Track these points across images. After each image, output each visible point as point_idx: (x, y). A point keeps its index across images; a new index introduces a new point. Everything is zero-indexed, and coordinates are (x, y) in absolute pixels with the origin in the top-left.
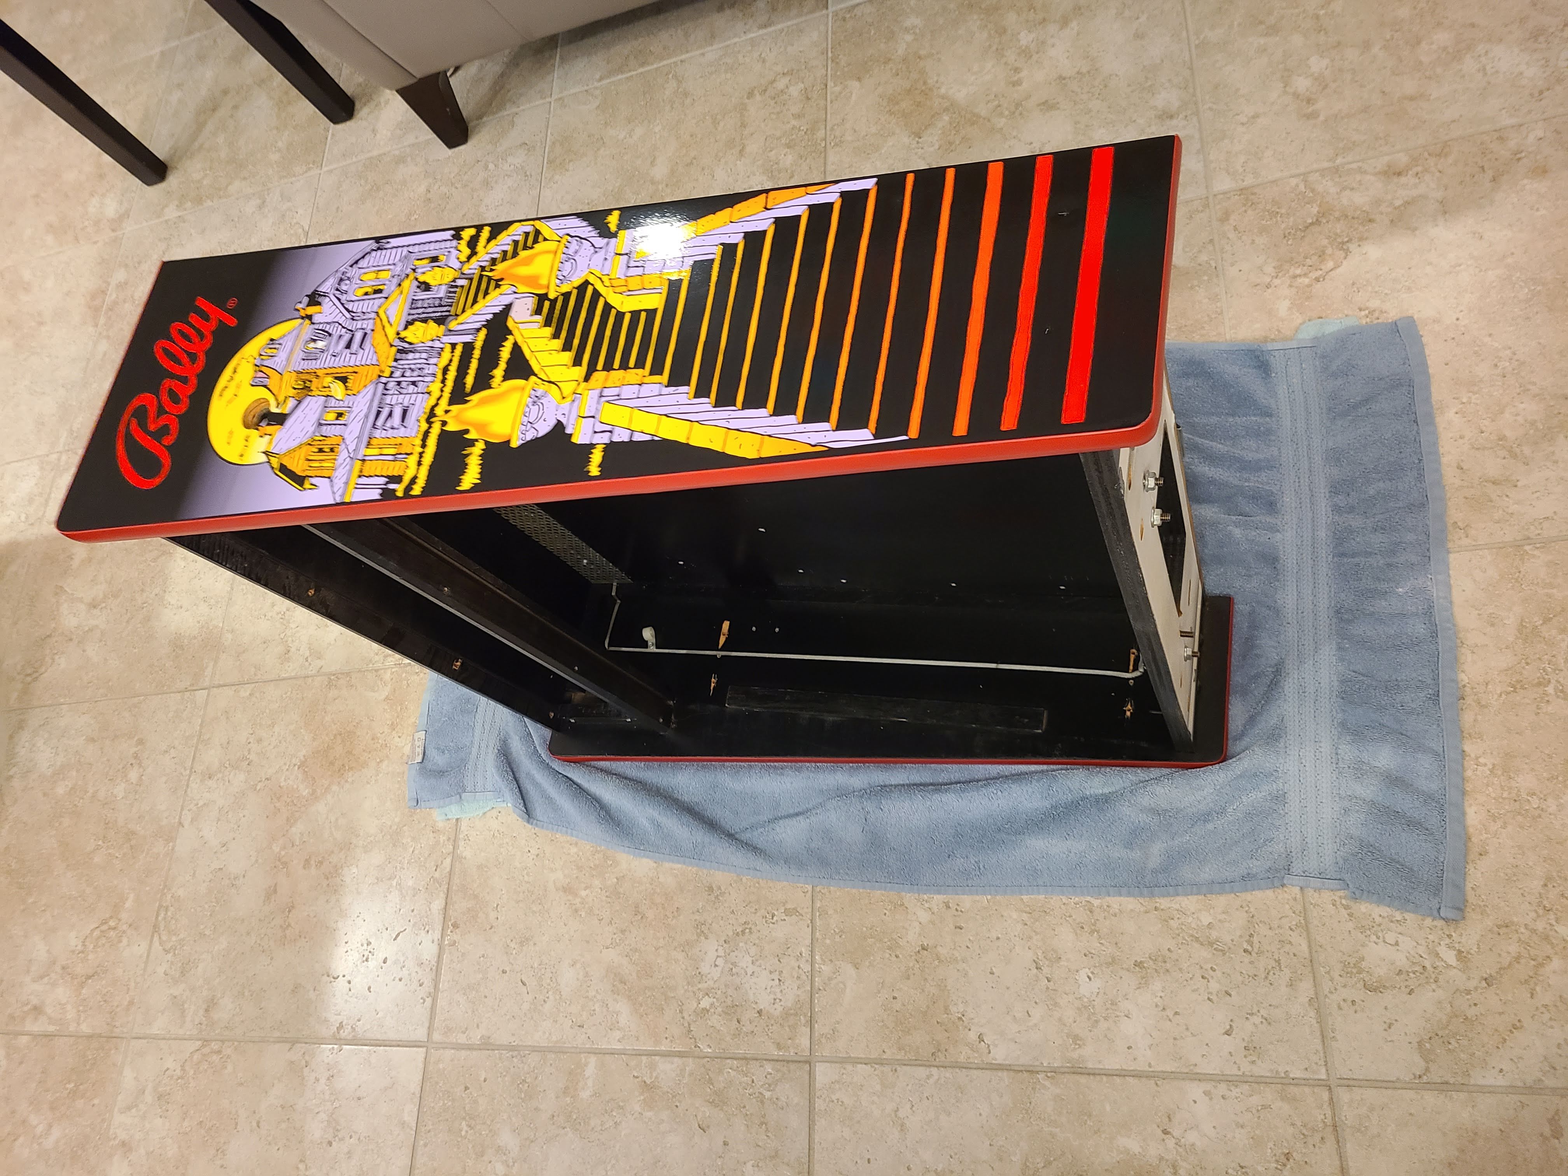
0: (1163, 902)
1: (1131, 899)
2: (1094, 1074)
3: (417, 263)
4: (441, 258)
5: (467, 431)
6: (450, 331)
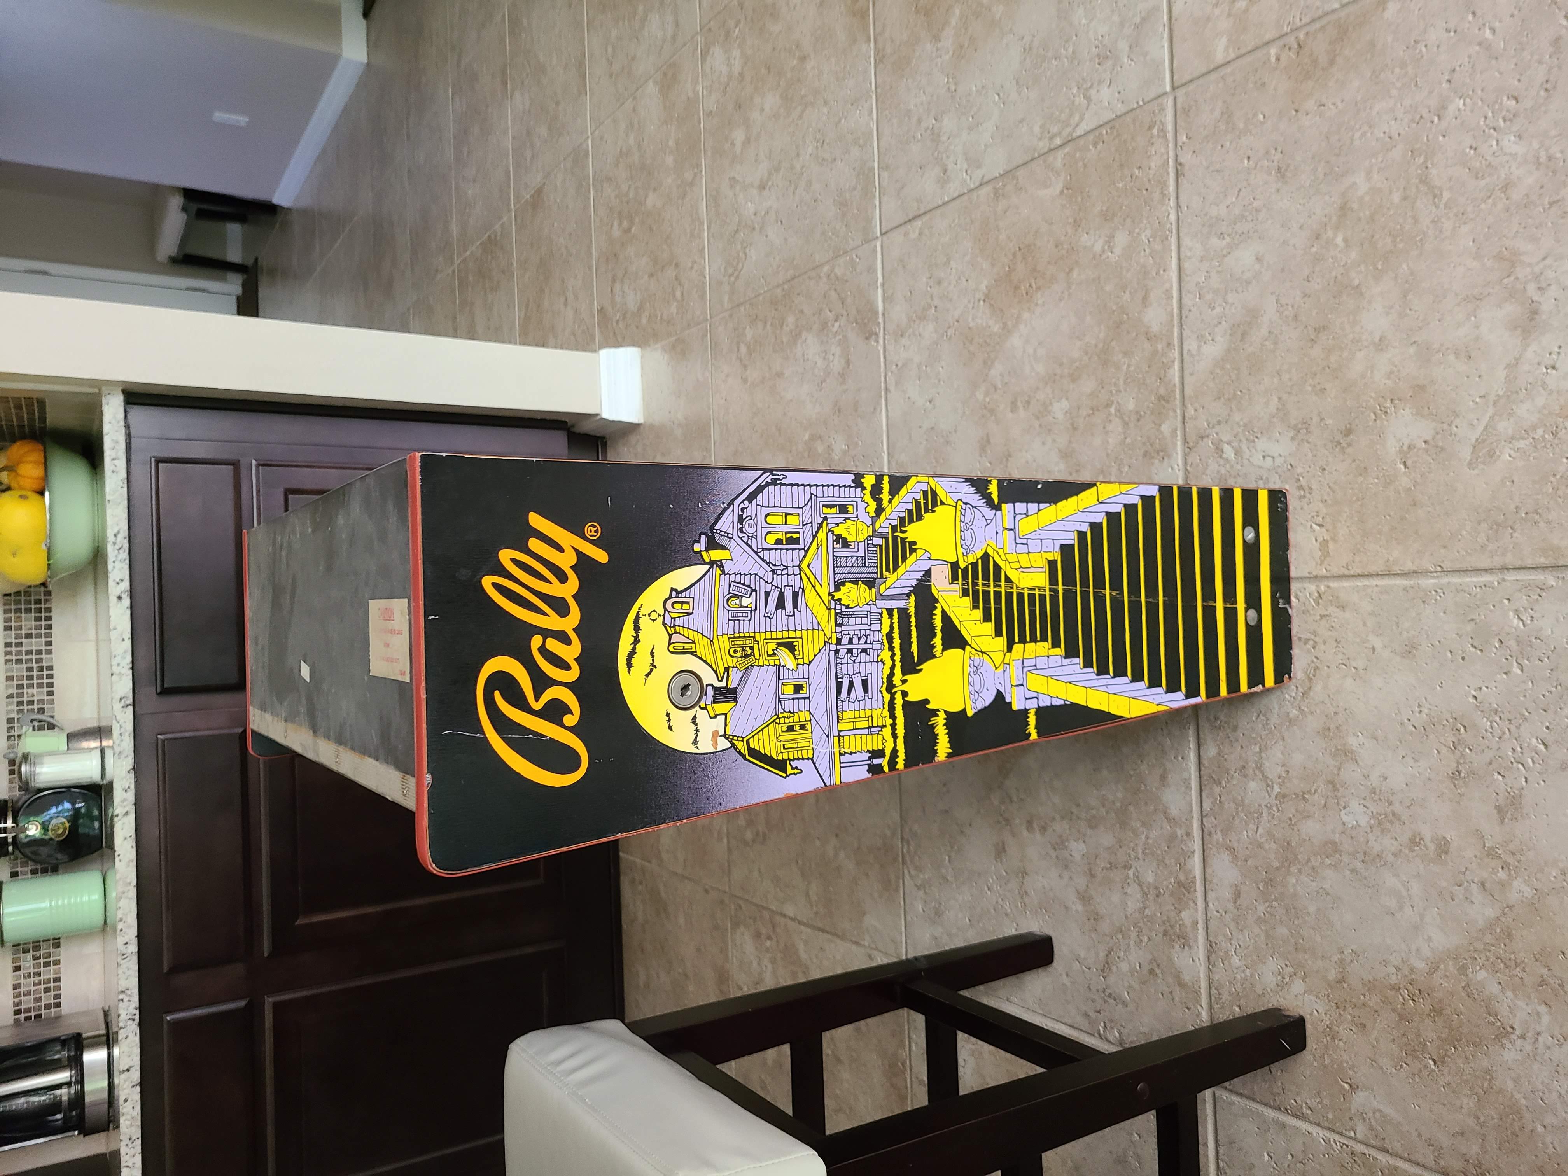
5: (927, 701)
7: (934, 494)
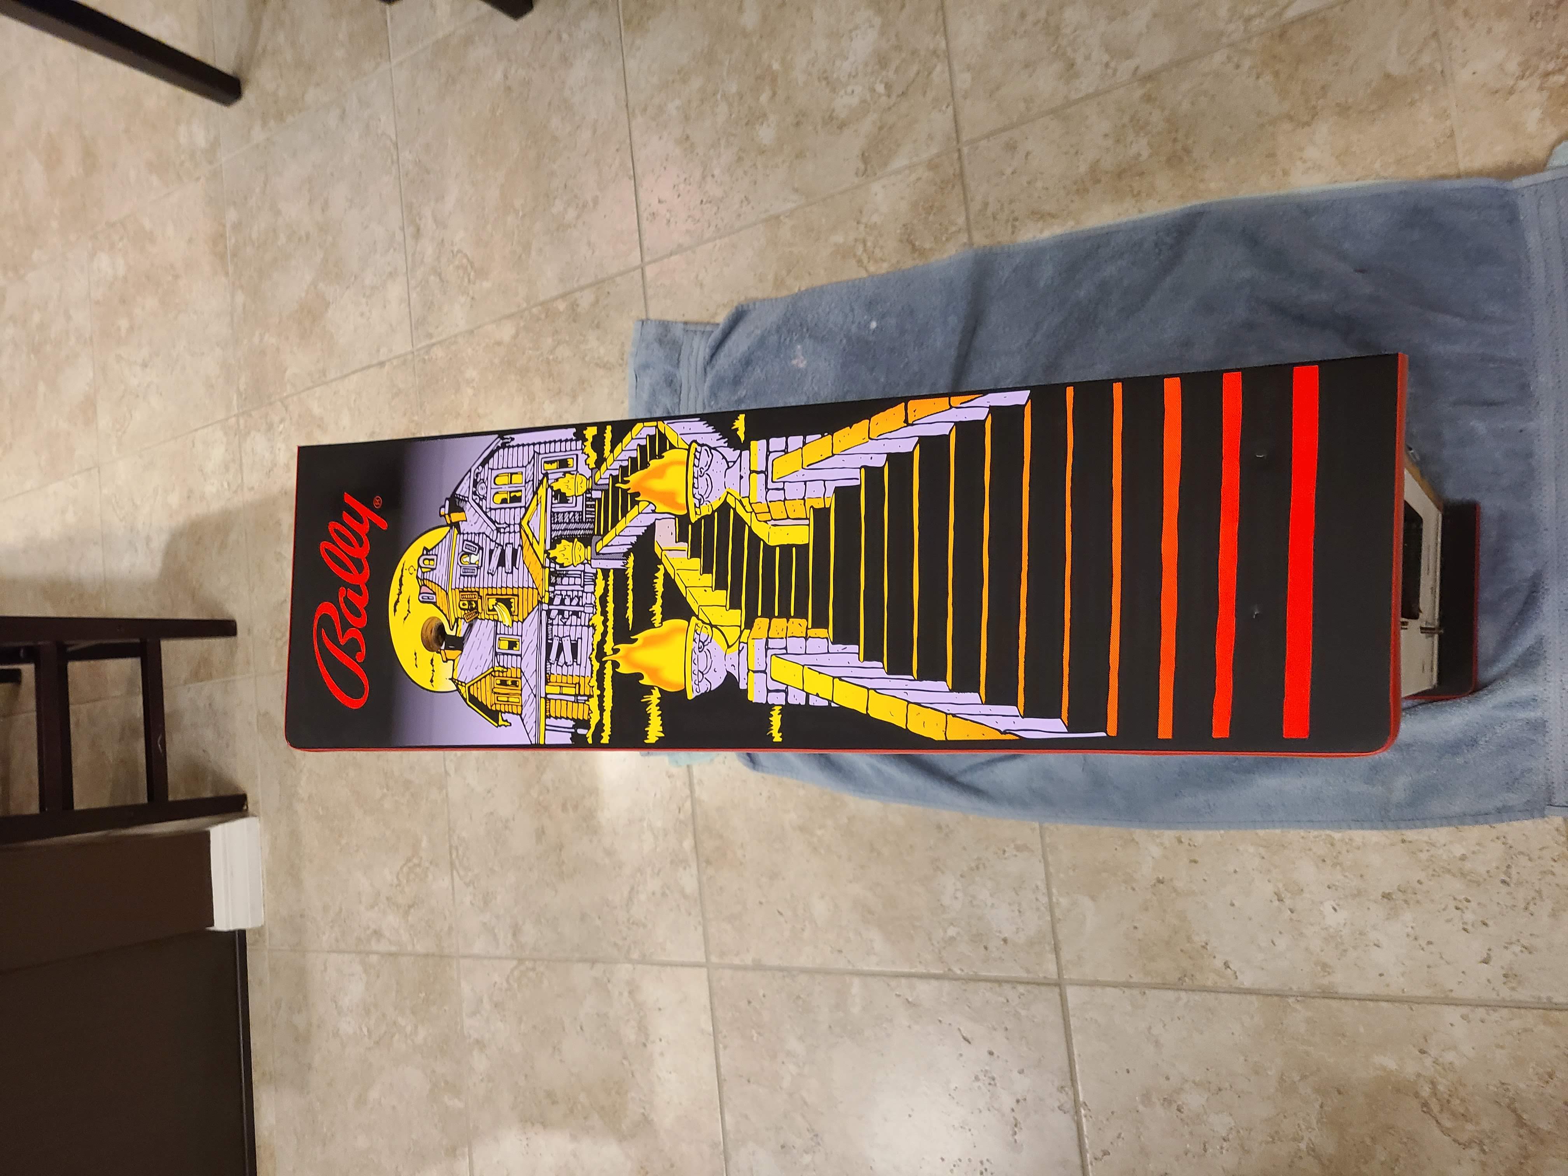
0: (1411, 834)
1: (1375, 832)
2: (1346, 999)
3: (547, 466)
4: (570, 462)
5: (641, 676)
6: (598, 554)
7: (663, 437)
